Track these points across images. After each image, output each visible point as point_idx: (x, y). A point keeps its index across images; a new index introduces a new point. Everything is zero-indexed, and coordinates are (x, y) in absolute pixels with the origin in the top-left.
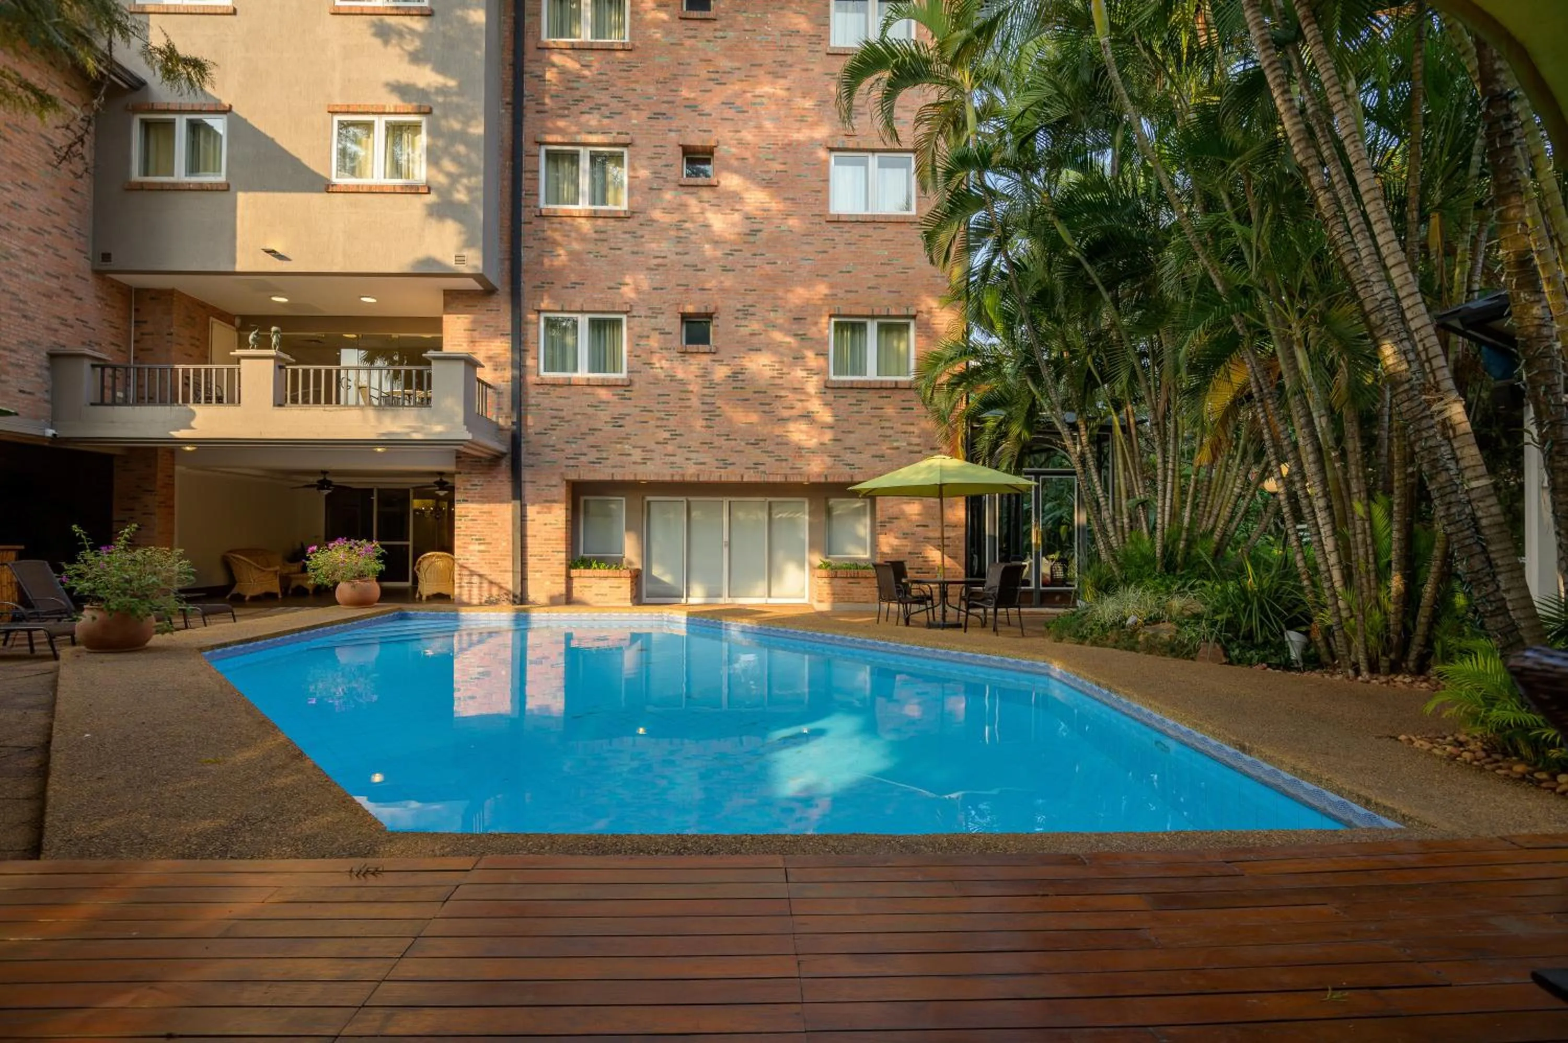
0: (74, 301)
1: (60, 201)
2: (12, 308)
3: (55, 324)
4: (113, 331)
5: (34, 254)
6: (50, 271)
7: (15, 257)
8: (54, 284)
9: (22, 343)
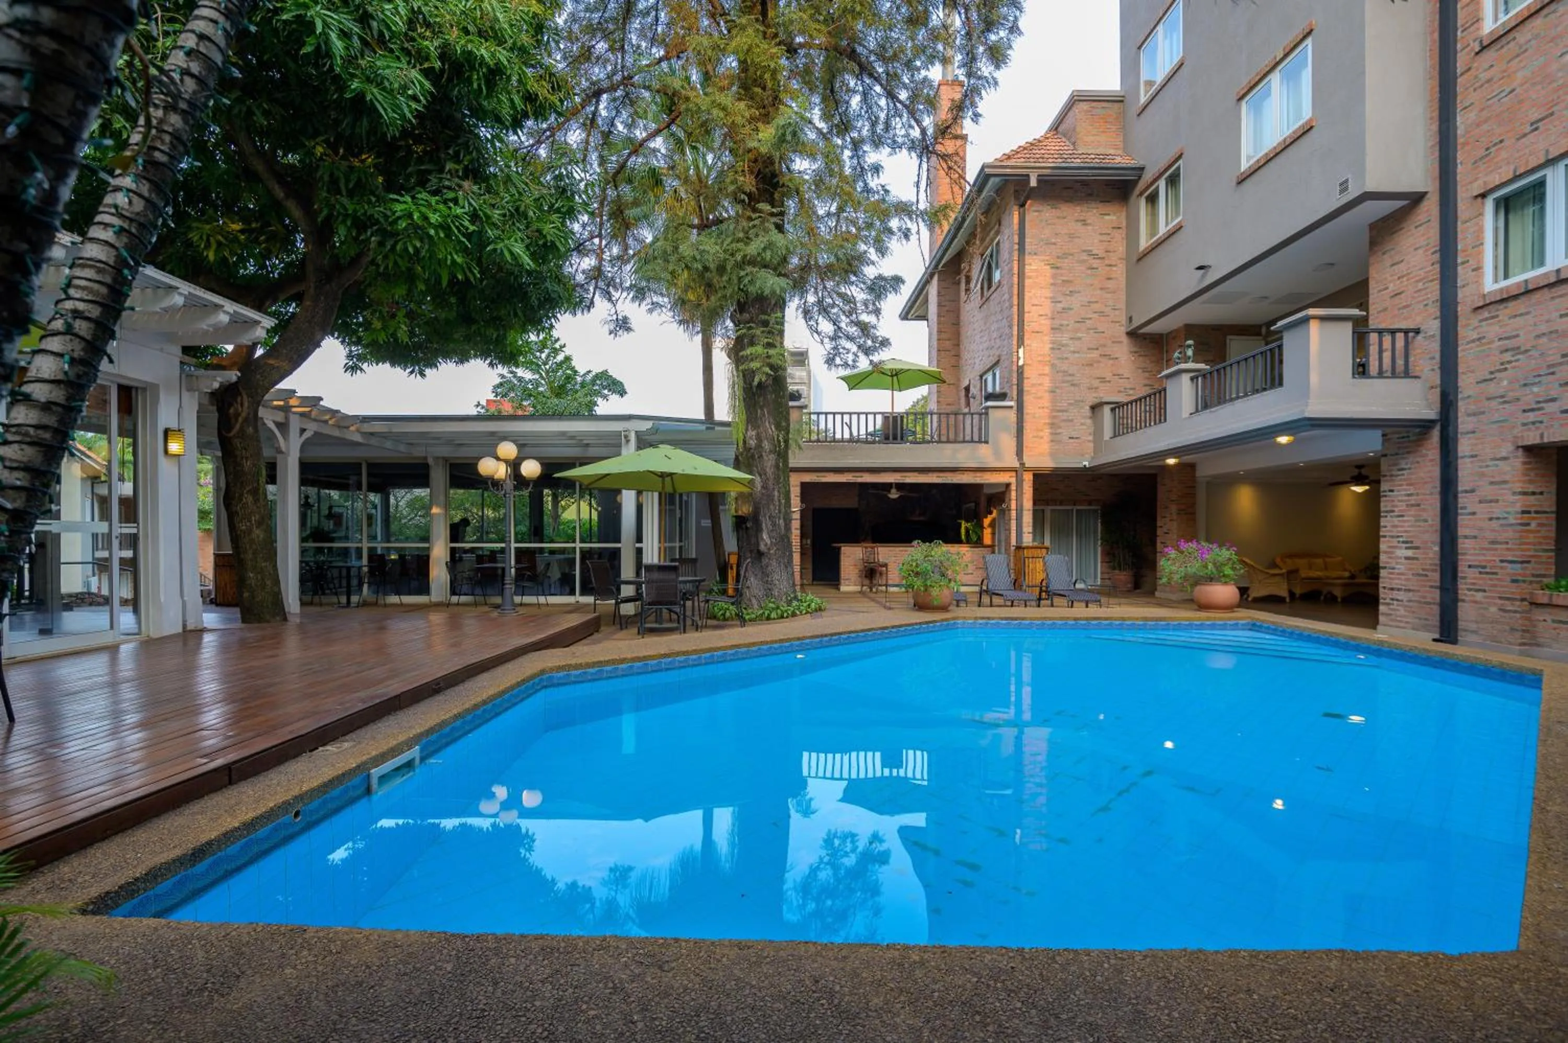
0: (1111, 362)
1: (1099, 292)
2: (1064, 382)
3: (1096, 383)
4: (1147, 374)
5: (1080, 339)
6: (1091, 346)
7: (1067, 345)
8: (1095, 355)
9: (1070, 404)
